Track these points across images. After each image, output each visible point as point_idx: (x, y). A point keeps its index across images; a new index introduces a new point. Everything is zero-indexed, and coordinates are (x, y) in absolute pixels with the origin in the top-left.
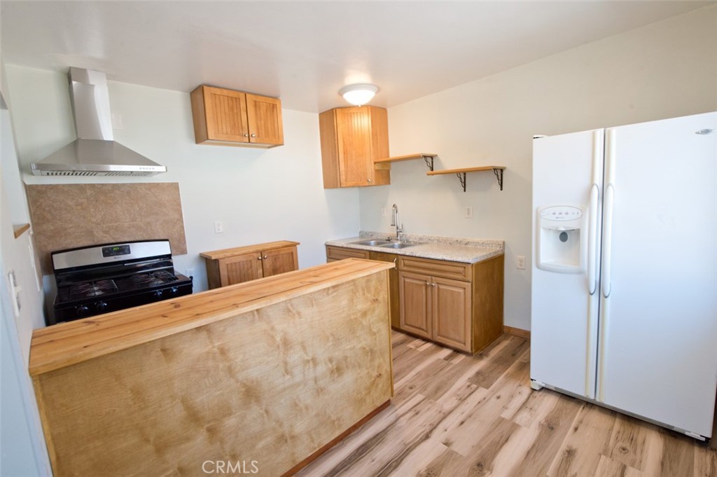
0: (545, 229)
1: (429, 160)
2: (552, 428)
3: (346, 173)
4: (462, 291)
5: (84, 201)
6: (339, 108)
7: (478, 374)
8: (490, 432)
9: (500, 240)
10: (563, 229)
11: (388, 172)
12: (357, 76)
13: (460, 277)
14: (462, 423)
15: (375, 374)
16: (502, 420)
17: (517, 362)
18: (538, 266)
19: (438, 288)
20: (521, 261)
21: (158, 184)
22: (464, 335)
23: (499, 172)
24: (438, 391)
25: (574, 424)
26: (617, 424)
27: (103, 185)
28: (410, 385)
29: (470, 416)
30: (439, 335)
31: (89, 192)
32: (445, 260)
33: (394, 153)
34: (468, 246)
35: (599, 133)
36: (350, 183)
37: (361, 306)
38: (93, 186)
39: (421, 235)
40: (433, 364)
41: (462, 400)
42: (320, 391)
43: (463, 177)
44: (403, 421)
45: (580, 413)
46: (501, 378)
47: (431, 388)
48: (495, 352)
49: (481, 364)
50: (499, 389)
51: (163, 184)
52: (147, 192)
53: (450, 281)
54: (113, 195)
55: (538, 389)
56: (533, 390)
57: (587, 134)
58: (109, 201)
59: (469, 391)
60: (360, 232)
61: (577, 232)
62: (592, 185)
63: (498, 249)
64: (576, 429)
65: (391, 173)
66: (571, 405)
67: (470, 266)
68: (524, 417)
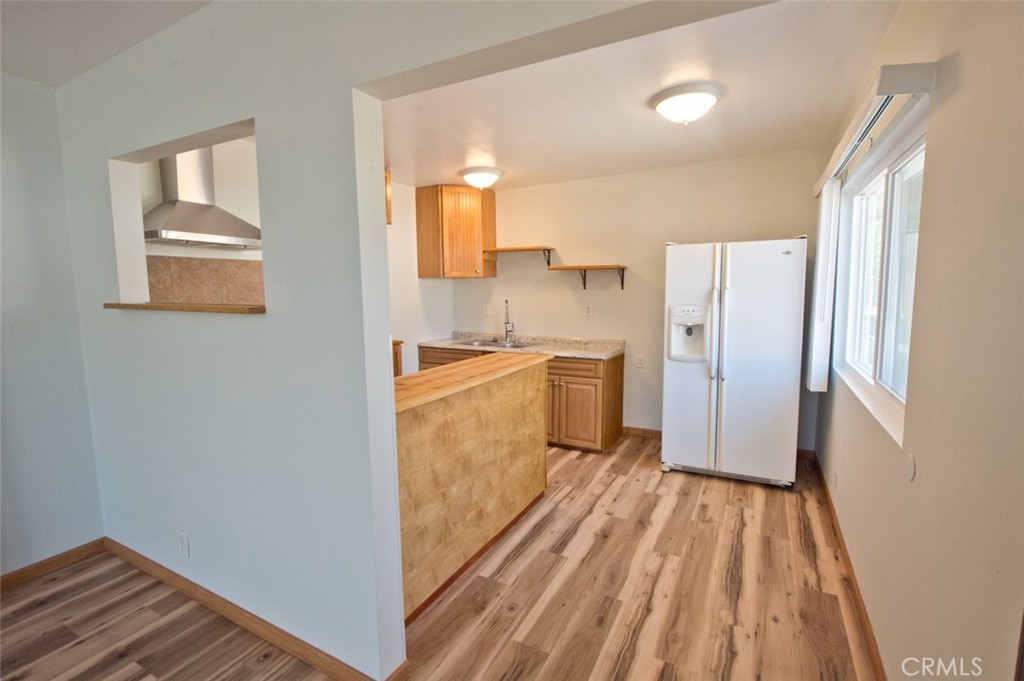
0: (675, 324)
1: (547, 252)
2: (687, 494)
3: (452, 260)
4: (593, 388)
5: (168, 278)
6: (447, 185)
7: (613, 466)
8: (640, 504)
9: (620, 338)
10: (690, 324)
11: (495, 262)
12: (479, 158)
13: (592, 374)
14: (615, 500)
15: (536, 463)
16: (646, 495)
17: (644, 454)
18: (670, 358)
19: (567, 387)
20: (640, 359)
21: (248, 262)
22: (595, 435)
23: (622, 271)
24: (583, 483)
25: (702, 489)
26: (732, 486)
27: (189, 259)
28: (556, 479)
29: (619, 495)
30: (567, 437)
31: (174, 268)
32: (575, 358)
33: (501, 244)
34: (589, 346)
35: (719, 246)
36: (455, 274)
37: (530, 394)
38: (178, 259)
39: (533, 335)
40: (566, 464)
41: (608, 486)
42: (503, 473)
43: (584, 273)
44: (563, 505)
45: (704, 483)
46: (634, 467)
47: (575, 480)
48: (621, 449)
49: (613, 459)
50: (636, 475)
51: (254, 262)
52: (237, 270)
53: (580, 379)
54: (199, 272)
55: (668, 470)
56: (664, 472)
57: (709, 246)
58: (196, 280)
59: (610, 479)
60: (453, 333)
61: (701, 327)
62: (713, 288)
63: (619, 348)
64: (704, 493)
65: (497, 264)
66: (696, 478)
67: (602, 362)
68: (662, 490)
